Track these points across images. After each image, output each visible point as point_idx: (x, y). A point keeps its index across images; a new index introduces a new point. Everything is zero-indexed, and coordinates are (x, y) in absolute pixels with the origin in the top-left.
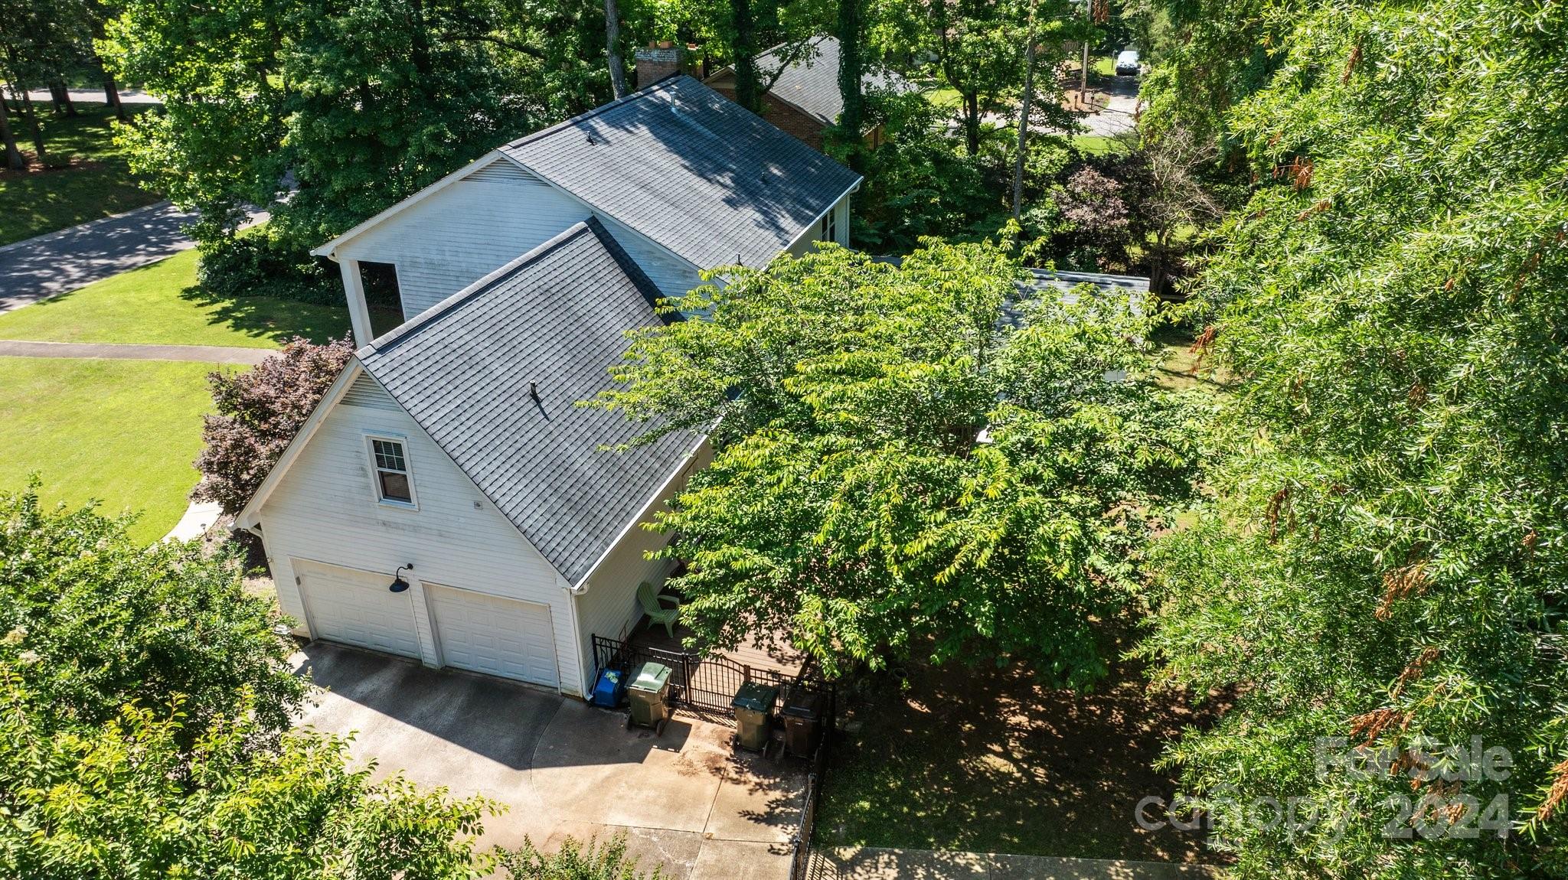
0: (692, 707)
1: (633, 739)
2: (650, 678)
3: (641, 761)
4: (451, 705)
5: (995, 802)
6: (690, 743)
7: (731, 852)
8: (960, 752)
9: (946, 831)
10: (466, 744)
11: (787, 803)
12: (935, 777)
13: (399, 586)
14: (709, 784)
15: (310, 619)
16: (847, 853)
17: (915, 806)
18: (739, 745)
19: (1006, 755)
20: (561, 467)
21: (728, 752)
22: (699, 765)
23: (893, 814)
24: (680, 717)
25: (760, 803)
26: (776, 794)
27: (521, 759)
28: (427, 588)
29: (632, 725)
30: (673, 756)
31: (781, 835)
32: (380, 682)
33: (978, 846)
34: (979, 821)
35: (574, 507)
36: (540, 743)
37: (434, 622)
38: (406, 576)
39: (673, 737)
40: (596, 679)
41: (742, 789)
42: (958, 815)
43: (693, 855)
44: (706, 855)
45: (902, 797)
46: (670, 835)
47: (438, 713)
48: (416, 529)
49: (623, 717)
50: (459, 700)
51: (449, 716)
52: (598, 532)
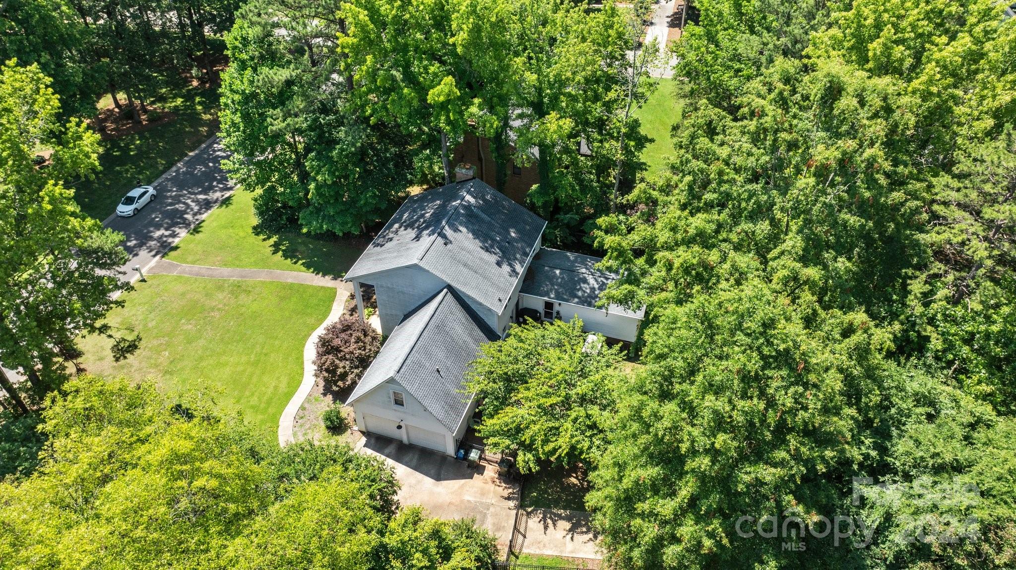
0: (485, 460)
1: (469, 471)
2: (474, 455)
3: (472, 478)
4: (414, 457)
5: (571, 494)
6: (486, 472)
7: (498, 509)
8: (563, 476)
9: (556, 503)
10: (421, 472)
11: (514, 493)
12: (555, 485)
13: (399, 427)
14: (492, 487)
15: (366, 427)
16: (529, 510)
17: (549, 495)
18: (500, 474)
19: (577, 478)
20: (447, 394)
21: (497, 476)
22: (489, 481)
23: (543, 497)
24: (483, 463)
25: (506, 493)
26: (511, 490)
27: (438, 478)
28: (406, 426)
29: (469, 466)
30: (480, 476)
31: (512, 504)
32: (391, 449)
33: (565, 508)
34: (566, 500)
35: (451, 407)
36: (443, 472)
37: (408, 433)
38: (402, 424)
39: (480, 470)
40: (457, 452)
41: (501, 489)
42: (560, 498)
43: (488, 509)
44: (492, 509)
45: (546, 492)
46: (482, 503)
47: (411, 460)
48: (405, 413)
49: (466, 464)
50: (416, 456)
51: (415, 461)
52: (458, 415)
